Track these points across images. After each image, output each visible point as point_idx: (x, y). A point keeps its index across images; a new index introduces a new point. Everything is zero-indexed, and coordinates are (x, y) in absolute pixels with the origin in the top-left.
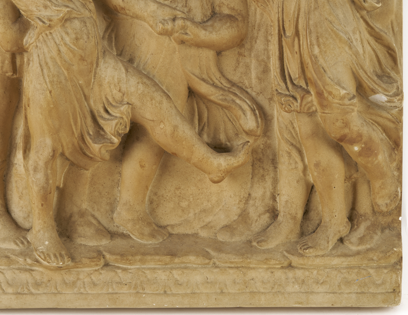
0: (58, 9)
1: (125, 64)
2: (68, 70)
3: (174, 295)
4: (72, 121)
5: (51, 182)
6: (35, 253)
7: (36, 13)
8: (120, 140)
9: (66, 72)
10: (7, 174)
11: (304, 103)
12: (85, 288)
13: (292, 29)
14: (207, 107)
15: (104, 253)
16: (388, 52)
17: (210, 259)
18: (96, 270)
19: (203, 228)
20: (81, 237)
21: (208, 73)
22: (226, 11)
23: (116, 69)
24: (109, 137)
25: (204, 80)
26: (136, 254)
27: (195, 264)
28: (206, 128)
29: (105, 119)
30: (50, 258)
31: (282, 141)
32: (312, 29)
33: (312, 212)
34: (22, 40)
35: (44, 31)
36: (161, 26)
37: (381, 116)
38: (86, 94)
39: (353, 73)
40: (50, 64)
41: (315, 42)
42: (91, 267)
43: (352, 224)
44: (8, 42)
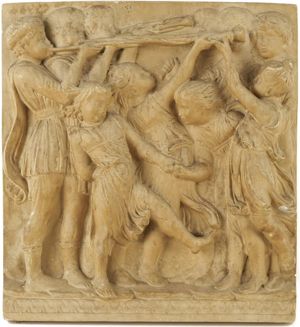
0: (113, 158)
1: (147, 188)
2: (117, 190)
3: (171, 314)
4: (118, 218)
5: (106, 251)
6: (96, 291)
7: (101, 160)
8: (144, 229)
9: (116, 192)
10: (80, 248)
11: (243, 210)
12: (123, 310)
13: (237, 170)
14: (190, 213)
15: (134, 291)
16: (289, 184)
17: (191, 295)
18: (129, 301)
19: (187, 279)
20: (121, 283)
21: (191, 194)
22: (201, 161)
23: (143, 191)
24: (138, 228)
25: (189, 198)
26: (151, 292)
27: (183, 298)
28: (190, 224)
29: (136, 217)
30: (105, 293)
31: (231, 231)
32: (247, 170)
33: (247, 271)
34: (92, 175)
35: (105, 170)
36: (167, 168)
37: (285, 219)
38: (126, 203)
39: (269, 194)
40: (108, 187)
41: (249, 177)
42: (126, 299)
43: (269, 277)
44: (85, 175)
